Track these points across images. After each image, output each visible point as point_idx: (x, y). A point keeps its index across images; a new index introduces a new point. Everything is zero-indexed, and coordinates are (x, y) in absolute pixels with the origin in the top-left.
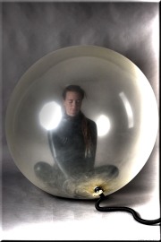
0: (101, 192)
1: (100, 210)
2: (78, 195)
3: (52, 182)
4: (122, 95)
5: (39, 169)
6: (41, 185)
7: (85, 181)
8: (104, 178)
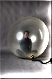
0: (33, 57)
1: (33, 61)
2: (27, 57)
3: (20, 54)
4: (40, 30)
5: (17, 51)
6: (17, 55)
7: (29, 54)
8: (34, 53)
